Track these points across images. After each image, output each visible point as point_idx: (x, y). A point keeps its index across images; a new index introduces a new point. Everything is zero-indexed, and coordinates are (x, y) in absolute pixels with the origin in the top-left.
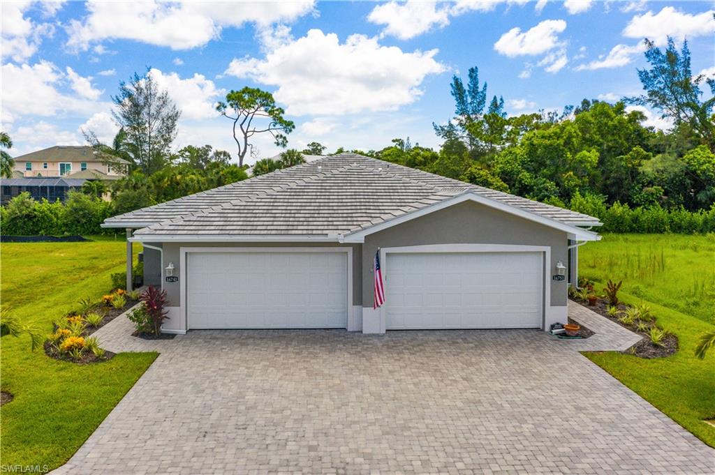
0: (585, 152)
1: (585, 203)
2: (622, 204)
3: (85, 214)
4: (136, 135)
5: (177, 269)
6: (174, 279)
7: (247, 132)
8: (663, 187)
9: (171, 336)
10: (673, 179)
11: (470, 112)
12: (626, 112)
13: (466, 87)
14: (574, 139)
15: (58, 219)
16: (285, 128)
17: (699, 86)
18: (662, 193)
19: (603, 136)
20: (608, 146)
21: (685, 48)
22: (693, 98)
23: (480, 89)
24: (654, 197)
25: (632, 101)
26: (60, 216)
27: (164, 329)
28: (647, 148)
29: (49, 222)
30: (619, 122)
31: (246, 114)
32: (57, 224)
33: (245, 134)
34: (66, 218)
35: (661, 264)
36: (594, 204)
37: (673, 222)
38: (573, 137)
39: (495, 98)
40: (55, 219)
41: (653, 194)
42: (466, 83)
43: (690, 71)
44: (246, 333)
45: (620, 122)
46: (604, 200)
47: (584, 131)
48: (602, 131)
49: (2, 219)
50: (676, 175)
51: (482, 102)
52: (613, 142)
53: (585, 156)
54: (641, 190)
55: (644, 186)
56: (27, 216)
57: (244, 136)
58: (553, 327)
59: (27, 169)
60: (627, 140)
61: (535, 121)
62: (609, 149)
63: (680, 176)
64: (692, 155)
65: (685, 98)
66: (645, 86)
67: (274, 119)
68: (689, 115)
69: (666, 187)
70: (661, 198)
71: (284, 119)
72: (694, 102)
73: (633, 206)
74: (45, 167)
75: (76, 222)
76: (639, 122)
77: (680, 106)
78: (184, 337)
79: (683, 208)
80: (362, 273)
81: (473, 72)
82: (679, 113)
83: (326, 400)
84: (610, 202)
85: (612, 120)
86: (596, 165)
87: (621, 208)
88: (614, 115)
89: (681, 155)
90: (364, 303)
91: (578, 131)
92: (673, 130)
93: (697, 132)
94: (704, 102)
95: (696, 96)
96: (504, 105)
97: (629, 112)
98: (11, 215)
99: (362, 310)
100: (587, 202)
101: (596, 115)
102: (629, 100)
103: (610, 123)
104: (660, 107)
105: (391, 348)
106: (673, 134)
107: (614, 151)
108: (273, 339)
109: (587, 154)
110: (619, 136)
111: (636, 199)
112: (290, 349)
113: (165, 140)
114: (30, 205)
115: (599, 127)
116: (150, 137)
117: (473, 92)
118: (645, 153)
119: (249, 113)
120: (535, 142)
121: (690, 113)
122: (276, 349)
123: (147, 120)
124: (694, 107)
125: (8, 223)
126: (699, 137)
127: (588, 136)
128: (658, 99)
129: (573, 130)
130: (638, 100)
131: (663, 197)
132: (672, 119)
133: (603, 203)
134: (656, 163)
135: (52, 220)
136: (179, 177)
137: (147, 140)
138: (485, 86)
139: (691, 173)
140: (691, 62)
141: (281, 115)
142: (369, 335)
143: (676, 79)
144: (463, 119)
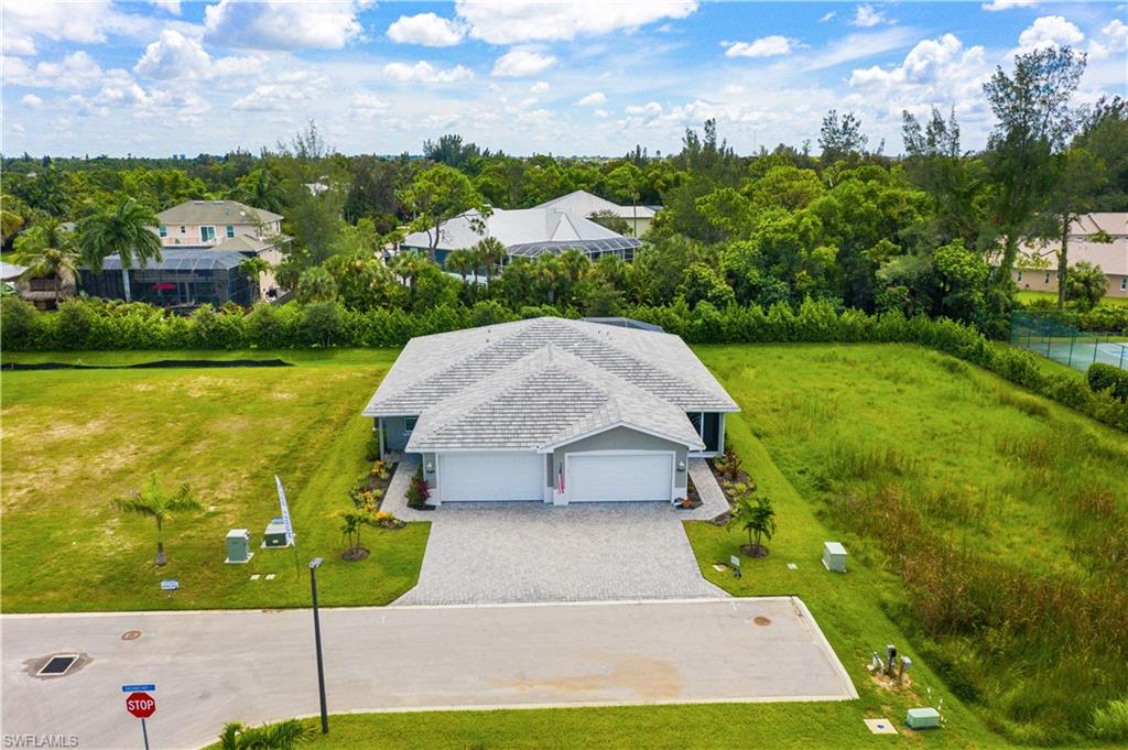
0: (821, 248)
5: (434, 465)
6: (433, 472)
8: (908, 287)
9: (432, 508)
10: (921, 278)
18: (906, 294)
24: (898, 298)
27: (428, 502)
37: (909, 330)
41: (896, 295)
44: (479, 505)
48: (850, 216)
50: (924, 274)
52: (860, 231)
53: (822, 253)
54: (885, 289)
55: (888, 285)
58: (676, 501)
63: (929, 274)
64: (940, 254)
69: (912, 287)
70: (904, 300)
73: (868, 312)
74: (183, 231)
78: (441, 509)
83: (530, 553)
87: (854, 315)
90: (554, 486)
91: (818, 220)
99: (553, 489)
100: (818, 308)
105: (570, 517)
108: (497, 509)
109: (825, 250)
112: (509, 518)
118: (893, 246)
120: (767, 235)
122: (500, 518)
131: (907, 299)
136: (358, 263)
142: (558, 507)
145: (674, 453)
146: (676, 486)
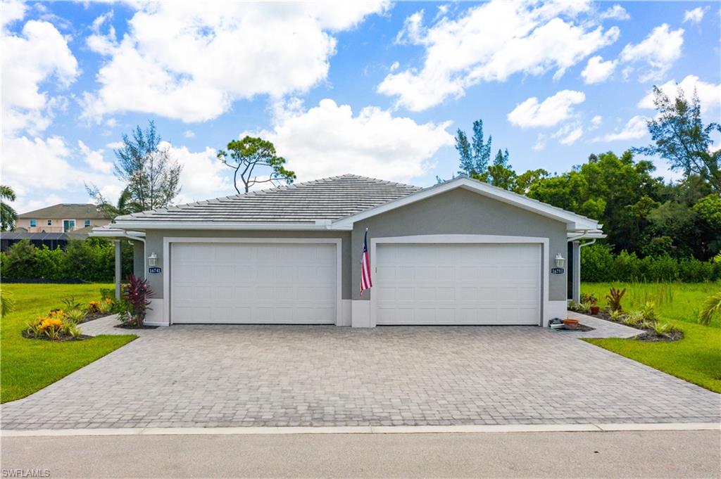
0: (591, 201)
1: (591, 251)
2: (630, 252)
3: (85, 259)
4: (138, 189)
5: (159, 259)
6: (156, 270)
7: (248, 182)
8: (672, 237)
9: (154, 327)
10: (682, 229)
11: (475, 166)
12: (634, 162)
13: (470, 141)
14: (580, 188)
15: (58, 265)
16: (286, 178)
17: (709, 135)
18: (671, 243)
19: (610, 186)
20: (615, 196)
21: (695, 95)
22: (703, 148)
23: (485, 143)
24: (663, 247)
25: (640, 151)
26: (60, 262)
27: (146, 322)
28: (655, 197)
29: (49, 268)
30: (627, 172)
31: (247, 164)
32: (57, 270)
33: (246, 184)
34: (66, 264)
35: (669, 297)
36: (601, 253)
37: (682, 271)
38: (579, 186)
39: (500, 151)
40: (55, 265)
41: (661, 244)
42: (470, 136)
43: (700, 120)
44: (231, 327)
45: (629, 171)
46: (611, 249)
47: (590, 181)
48: (610, 181)
49: (2, 264)
50: (686, 225)
51: (487, 155)
52: (620, 192)
53: (591, 204)
54: (649, 240)
55: (652, 236)
56: (28, 262)
57: (245, 186)
58: (551, 322)
59: (32, 226)
60: (635, 190)
61: (541, 176)
62: (617, 199)
63: (691, 226)
64: (702, 204)
65: (695, 147)
66: (654, 137)
67: (276, 170)
68: (699, 164)
69: (675, 237)
70: (670, 249)
71: (286, 169)
72: (704, 151)
73: (641, 256)
74: (49, 224)
75: (76, 268)
76: (647, 173)
77: (690, 155)
78: (165, 328)
79: (693, 257)
80: (351, 263)
81: (477, 126)
82: (688, 162)
83: (306, 364)
84: (617, 251)
85: (619, 169)
86: (602, 214)
87: (628, 257)
88: (622, 164)
89: (691, 205)
90: (353, 296)
91: (584, 180)
92: (683, 181)
93: (707, 181)
94: (714, 152)
95: (706, 146)
96: (509, 157)
97: (637, 162)
98: (12, 261)
99: (351, 303)
100: (594, 251)
101: (603, 164)
102: (637, 150)
103: (618, 172)
104: (669, 158)
105: (380, 336)
106: (682, 185)
107: (621, 202)
108: (258, 330)
109: (594, 203)
110: (627, 186)
111: (644, 249)
112: (275, 335)
113: (168, 196)
114: (30, 251)
115: (607, 177)
116: (152, 191)
117: (478, 145)
118: (653, 202)
119: (250, 163)
120: (540, 191)
121: (701, 163)
122: (260, 336)
123: (150, 174)
124: (705, 157)
125: (8, 268)
126: (710, 187)
127: (595, 186)
128: (667, 148)
129: (579, 179)
130: (646, 150)
131: (673, 247)
132: (682, 170)
133: (610, 252)
134: (665, 211)
135: (52, 266)
137: (150, 194)
138: (490, 139)
139: (700, 222)
140: (701, 110)
141: (283, 165)
143: (685, 127)
144: (468, 172)
145: (546, 241)
146: (550, 299)
